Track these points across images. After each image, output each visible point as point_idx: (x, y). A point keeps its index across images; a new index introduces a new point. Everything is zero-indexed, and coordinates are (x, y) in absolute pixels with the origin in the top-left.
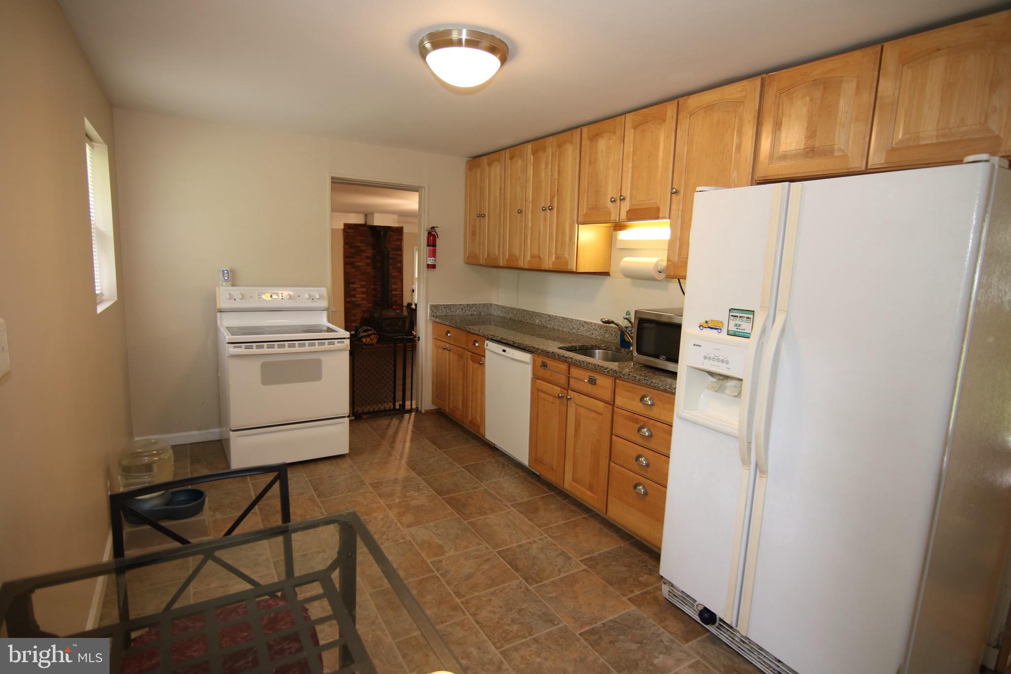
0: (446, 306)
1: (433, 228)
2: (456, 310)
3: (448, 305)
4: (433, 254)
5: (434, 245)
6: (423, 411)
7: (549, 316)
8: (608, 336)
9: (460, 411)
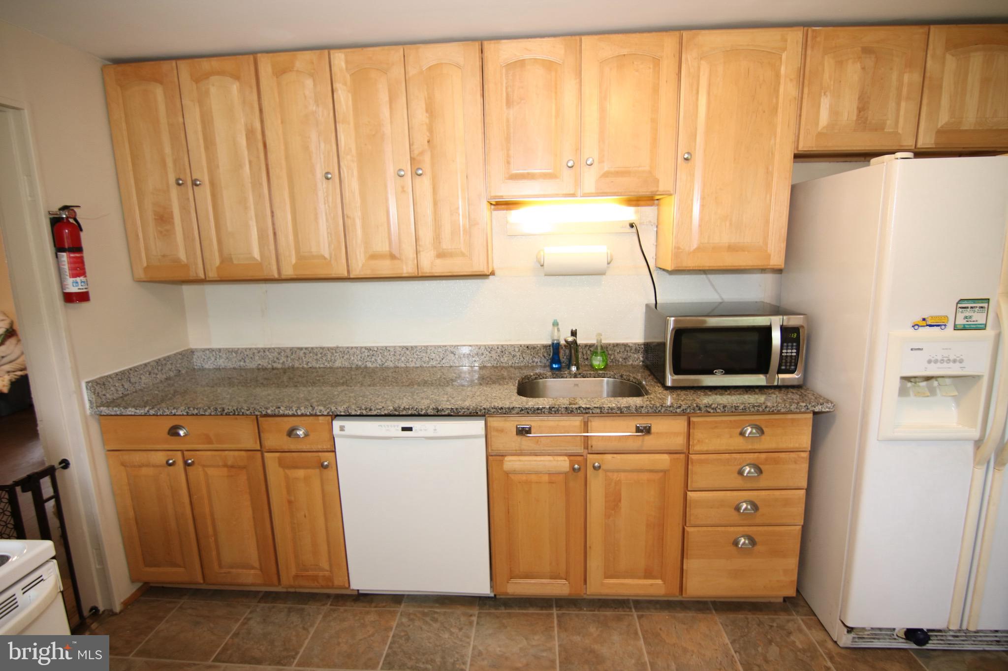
0: (123, 376)
1: (65, 208)
2: (140, 378)
3: (123, 373)
4: (79, 269)
5: (77, 248)
6: (118, 608)
7: (369, 349)
8: (506, 359)
9: (253, 568)
